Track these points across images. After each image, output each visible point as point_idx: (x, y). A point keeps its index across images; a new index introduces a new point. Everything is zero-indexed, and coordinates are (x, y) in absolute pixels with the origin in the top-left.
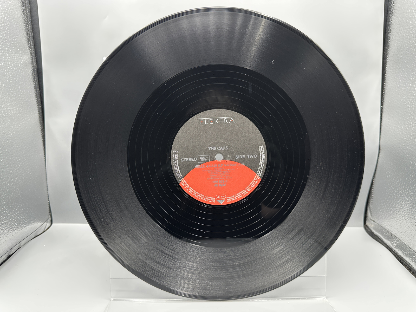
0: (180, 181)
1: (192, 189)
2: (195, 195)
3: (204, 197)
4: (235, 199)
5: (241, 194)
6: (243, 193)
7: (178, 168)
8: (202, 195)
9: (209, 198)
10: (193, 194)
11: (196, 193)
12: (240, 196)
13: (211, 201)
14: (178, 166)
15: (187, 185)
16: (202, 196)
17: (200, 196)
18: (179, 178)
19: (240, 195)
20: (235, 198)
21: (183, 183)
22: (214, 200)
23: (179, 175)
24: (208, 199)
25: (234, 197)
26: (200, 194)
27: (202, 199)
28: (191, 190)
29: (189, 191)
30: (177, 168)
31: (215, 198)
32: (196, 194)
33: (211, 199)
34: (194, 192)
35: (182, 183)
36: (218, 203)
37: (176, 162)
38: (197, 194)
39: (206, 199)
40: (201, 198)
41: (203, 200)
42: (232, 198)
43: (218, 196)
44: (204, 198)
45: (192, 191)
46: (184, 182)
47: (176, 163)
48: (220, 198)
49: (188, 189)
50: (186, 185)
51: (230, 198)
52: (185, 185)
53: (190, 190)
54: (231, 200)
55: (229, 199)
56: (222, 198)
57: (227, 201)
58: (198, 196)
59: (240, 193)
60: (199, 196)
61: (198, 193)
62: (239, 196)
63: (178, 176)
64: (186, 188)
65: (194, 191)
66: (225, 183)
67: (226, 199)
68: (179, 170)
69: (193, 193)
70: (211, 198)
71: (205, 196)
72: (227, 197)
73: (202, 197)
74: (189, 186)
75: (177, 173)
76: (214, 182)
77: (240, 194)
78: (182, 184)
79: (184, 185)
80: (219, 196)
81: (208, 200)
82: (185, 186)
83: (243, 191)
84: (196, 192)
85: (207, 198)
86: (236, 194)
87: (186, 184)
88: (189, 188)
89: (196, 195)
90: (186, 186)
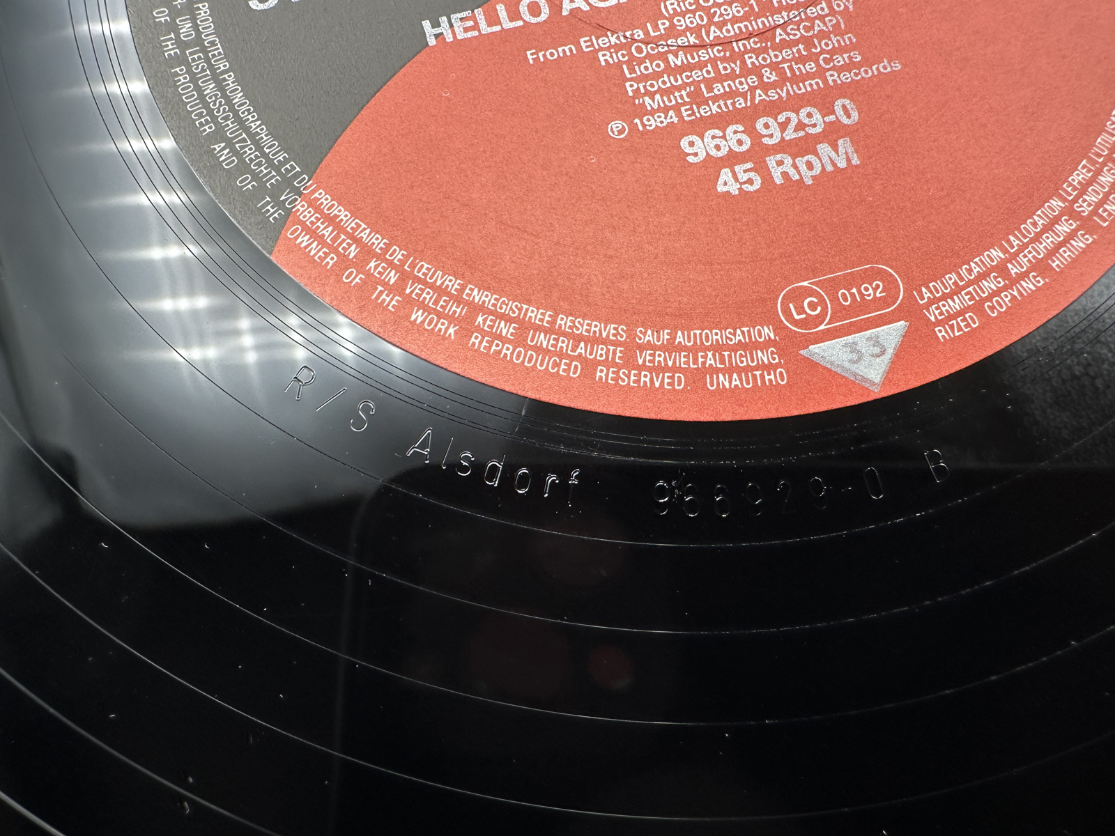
0: (273, 213)
1: (453, 284)
2: (507, 350)
3: (631, 347)
4: (1028, 285)
5: (1070, 212)
6: (1092, 198)
7: (221, 86)
8: (596, 327)
9: (694, 350)
10: (475, 340)
11: (509, 320)
12: (1071, 236)
13: (729, 371)
14: (222, 66)
15: (378, 242)
16: (595, 340)
17: (578, 339)
18: (261, 190)
19: (1064, 228)
20: (1013, 281)
21: (321, 240)
22: (763, 357)
23: (250, 152)
24: (681, 360)
25: (1001, 269)
26: (564, 322)
27: (600, 374)
28: (441, 291)
29: (418, 316)
30: (210, 88)
31: (779, 327)
32: (506, 330)
33: (717, 348)
34: (481, 308)
35: (304, 240)
36: (827, 376)
37: (186, 28)
38: (524, 327)
39: (659, 369)
40: (590, 366)
41: (629, 379)
42: (989, 285)
43: (797, 296)
44: (629, 362)
45: (458, 300)
46: (331, 220)
47: (199, 41)
48: (841, 311)
49: (398, 289)
50: (367, 252)
51: (957, 290)
52: (353, 251)
53: (428, 296)
54: (978, 308)
55: (955, 304)
56: (862, 306)
57: (941, 333)
58: (538, 349)
59: (1056, 203)
60: (563, 344)
61: (534, 314)
62: (1048, 241)
63: (243, 167)
64: (371, 282)
65: (477, 296)
66: (832, 134)
67: (911, 312)
68: (238, 98)
69: (467, 326)
70: (715, 336)
71: (631, 335)
72: (913, 285)
73: (600, 352)
74: (398, 255)
75: (219, 135)
76: (698, 148)
77: (1056, 220)
78: (304, 252)
79: (331, 261)
80: (811, 293)
81: (697, 377)
82: (343, 262)
83: (1078, 177)
84: (510, 307)
85: (671, 347)
86: (1013, 228)
87: (358, 241)
88: (404, 277)
89: (519, 340)
90: (360, 263)
